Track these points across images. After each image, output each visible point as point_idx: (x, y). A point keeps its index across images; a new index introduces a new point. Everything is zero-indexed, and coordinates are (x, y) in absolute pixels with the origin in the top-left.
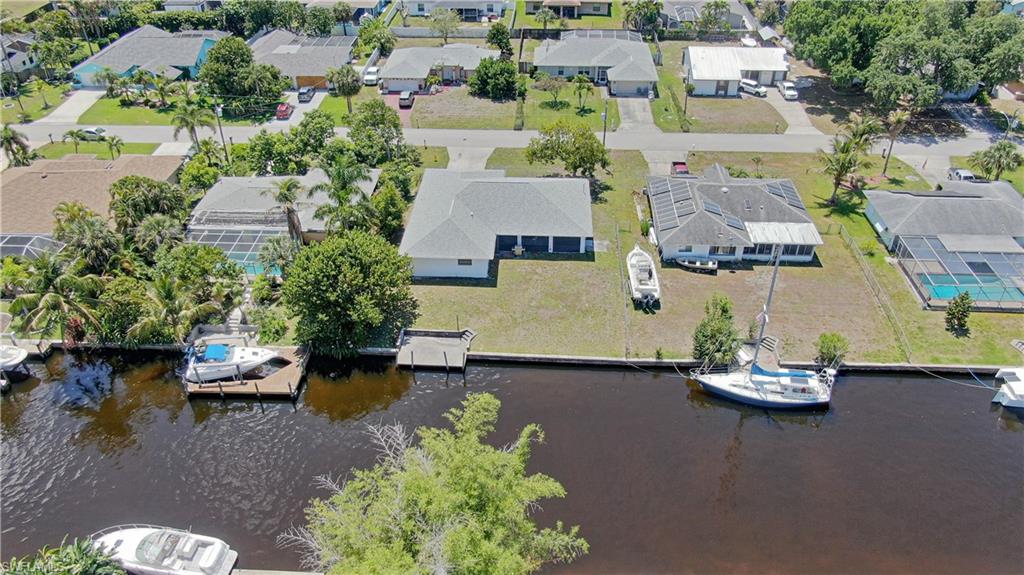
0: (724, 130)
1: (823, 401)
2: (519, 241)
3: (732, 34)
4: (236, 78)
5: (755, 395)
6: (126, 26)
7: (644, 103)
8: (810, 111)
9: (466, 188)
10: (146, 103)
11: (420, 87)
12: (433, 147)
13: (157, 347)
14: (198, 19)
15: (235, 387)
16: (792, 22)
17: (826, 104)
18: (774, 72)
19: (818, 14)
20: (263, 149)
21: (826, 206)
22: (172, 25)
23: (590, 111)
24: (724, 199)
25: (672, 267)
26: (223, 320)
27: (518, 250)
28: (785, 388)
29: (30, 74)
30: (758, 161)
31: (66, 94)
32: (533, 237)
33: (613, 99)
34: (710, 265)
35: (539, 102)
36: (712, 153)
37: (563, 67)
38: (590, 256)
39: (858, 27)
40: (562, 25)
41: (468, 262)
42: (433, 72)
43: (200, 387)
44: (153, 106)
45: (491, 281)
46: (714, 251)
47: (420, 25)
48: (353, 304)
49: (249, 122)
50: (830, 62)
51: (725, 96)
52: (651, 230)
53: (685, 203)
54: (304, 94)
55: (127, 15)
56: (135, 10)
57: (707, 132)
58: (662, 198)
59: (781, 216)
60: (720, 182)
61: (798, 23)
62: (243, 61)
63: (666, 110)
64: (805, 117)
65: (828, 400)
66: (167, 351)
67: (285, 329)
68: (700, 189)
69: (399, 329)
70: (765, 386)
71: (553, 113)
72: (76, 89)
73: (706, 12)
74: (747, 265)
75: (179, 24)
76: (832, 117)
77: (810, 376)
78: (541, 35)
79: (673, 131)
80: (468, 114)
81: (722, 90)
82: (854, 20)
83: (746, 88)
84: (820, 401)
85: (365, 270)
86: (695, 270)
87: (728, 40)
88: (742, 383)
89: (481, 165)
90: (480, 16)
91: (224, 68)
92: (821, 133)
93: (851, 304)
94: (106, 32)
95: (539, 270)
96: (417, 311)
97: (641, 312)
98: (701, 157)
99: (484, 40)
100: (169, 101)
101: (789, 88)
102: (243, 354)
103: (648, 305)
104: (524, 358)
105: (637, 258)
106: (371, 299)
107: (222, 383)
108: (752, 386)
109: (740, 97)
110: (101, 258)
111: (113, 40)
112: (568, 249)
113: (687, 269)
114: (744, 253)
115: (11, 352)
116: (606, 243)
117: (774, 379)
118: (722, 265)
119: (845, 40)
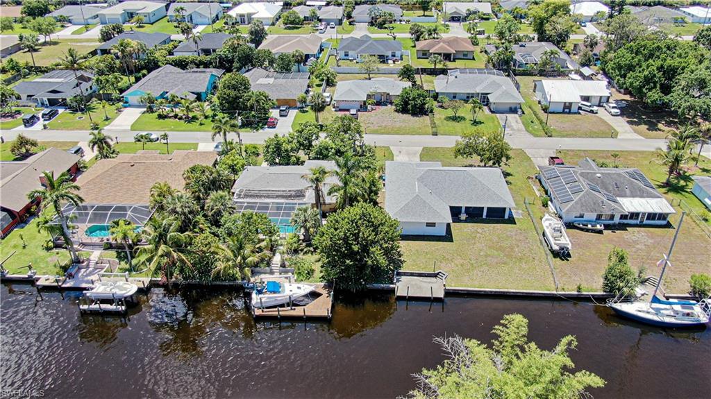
0: (575, 136)
1: (704, 322)
2: (463, 210)
3: (562, 72)
4: (241, 100)
5: (656, 318)
6: (152, 65)
7: (515, 118)
8: (631, 123)
9: (424, 174)
10: (176, 116)
11: (361, 106)
12: (380, 147)
13: (224, 283)
14: (200, 61)
15: (287, 312)
16: (614, 64)
17: (639, 117)
18: (601, 97)
19: (633, 58)
20: (275, 147)
21: (663, 187)
22: (182, 64)
23: (481, 123)
24: (599, 182)
25: (571, 228)
26: (268, 264)
27: (463, 217)
28: (677, 313)
29: (92, 97)
30: (615, 156)
31: (119, 110)
32: (471, 207)
33: (494, 115)
34: (598, 227)
35: (444, 117)
36: (572, 151)
37: (456, 93)
38: (511, 221)
39: (662, 67)
40: (444, 65)
41: (433, 225)
42: (369, 96)
43: (263, 311)
44: (181, 119)
45: (448, 237)
46: (599, 217)
47: (348, 66)
48: (368, 253)
49: (248, 129)
50: (644, 90)
51: (569, 113)
52: (549, 203)
53: (574, 184)
54: (283, 111)
55: (152, 58)
56: (157, 55)
57: (564, 137)
58: (555, 181)
59: (642, 194)
60: (594, 170)
61: (619, 64)
62: (245, 88)
63: (532, 122)
64: (628, 127)
65: (708, 321)
66: (231, 286)
67: (313, 271)
68: (582, 174)
69: (393, 271)
70: (662, 311)
71: (455, 124)
72: (125, 107)
73: (544, 57)
74: (622, 227)
75: (187, 64)
76: (647, 127)
77: (694, 304)
78: (434, 72)
79: (541, 136)
80: (398, 125)
81: (567, 109)
82: (659, 63)
83: (584, 107)
84: (702, 322)
85: (375, 229)
86: (588, 230)
87: (559, 76)
88: (645, 309)
89: (417, 159)
90: (387, 60)
91: (233, 93)
92: (642, 138)
93: (703, 254)
94: (138, 69)
95: (479, 230)
96: (402, 259)
97: (558, 259)
98: (565, 153)
99: (396, 76)
100: (191, 115)
101: (613, 107)
102: (291, 288)
103: (562, 254)
104: (485, 291)
105: (549, 223)
106: (380, 250)
107: (280, 309)
108: (653, 311)
109: (580, 113)
110: (187, 221)
111: (144, 75)
112: (498, 215)
113: (581, 229)
114: (621, 218)
115: (125, 286)
116: (520, 211)
117: (668, 306)
118: (607, 227)
119: (655, 76)
